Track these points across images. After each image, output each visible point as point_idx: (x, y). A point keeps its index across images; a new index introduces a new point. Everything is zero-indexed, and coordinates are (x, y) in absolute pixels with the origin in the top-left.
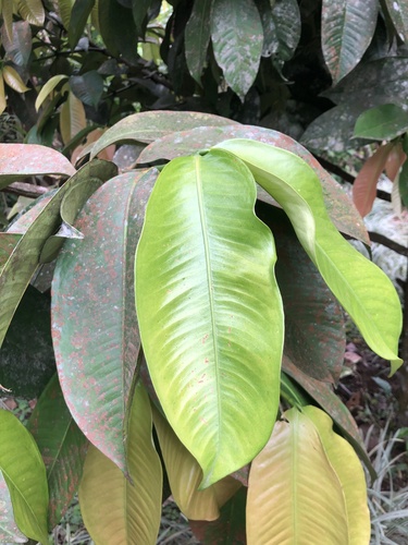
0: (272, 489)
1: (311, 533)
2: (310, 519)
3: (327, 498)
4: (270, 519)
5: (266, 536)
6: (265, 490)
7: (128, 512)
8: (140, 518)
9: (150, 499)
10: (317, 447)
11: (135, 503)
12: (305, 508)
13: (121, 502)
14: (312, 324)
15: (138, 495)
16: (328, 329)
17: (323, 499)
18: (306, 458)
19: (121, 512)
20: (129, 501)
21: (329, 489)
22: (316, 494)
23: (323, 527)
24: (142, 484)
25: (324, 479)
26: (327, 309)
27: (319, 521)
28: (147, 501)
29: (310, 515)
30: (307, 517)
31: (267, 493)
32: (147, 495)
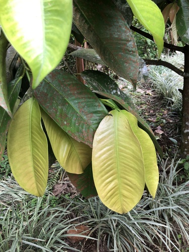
0: (105, 149)
1: (126, 171)
2: (125, 164)
3: (133, 152)
4: (105, 164)
5: (103, 173)
6: (101, 150)
7: (34, 168)
8: (40, 170)
9: (43, 158)
10: (128, 127)
11: (37, 162)
12: (123, 159)
13: (31, 163)
14: (120, 53)
15: (38, 158)
16: (129, 56)
17: (131, 153)
18: (122, 133)
19: (31, 169)
20: (34, 162)
21: (134, 147)
22: (128, 151)
23: (132, 167)
24: (39, 152)
25: (131, 143)
26: (128, 45)
27: (130, 164)
28: (42, 160)
29: (125, 162)
30: (124, 163)
31: (103, 151)
32: (42, 156)
